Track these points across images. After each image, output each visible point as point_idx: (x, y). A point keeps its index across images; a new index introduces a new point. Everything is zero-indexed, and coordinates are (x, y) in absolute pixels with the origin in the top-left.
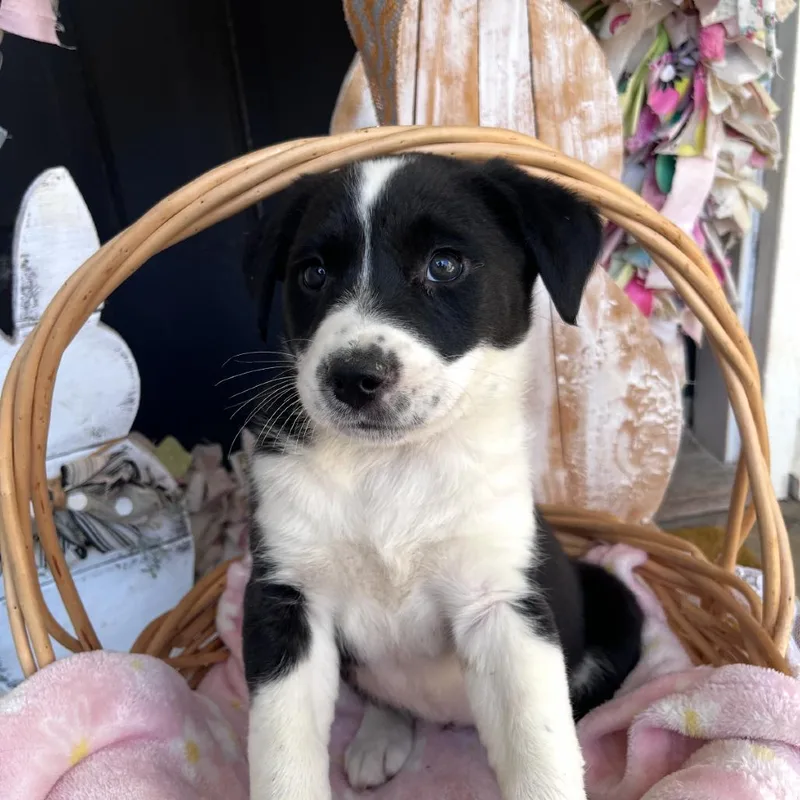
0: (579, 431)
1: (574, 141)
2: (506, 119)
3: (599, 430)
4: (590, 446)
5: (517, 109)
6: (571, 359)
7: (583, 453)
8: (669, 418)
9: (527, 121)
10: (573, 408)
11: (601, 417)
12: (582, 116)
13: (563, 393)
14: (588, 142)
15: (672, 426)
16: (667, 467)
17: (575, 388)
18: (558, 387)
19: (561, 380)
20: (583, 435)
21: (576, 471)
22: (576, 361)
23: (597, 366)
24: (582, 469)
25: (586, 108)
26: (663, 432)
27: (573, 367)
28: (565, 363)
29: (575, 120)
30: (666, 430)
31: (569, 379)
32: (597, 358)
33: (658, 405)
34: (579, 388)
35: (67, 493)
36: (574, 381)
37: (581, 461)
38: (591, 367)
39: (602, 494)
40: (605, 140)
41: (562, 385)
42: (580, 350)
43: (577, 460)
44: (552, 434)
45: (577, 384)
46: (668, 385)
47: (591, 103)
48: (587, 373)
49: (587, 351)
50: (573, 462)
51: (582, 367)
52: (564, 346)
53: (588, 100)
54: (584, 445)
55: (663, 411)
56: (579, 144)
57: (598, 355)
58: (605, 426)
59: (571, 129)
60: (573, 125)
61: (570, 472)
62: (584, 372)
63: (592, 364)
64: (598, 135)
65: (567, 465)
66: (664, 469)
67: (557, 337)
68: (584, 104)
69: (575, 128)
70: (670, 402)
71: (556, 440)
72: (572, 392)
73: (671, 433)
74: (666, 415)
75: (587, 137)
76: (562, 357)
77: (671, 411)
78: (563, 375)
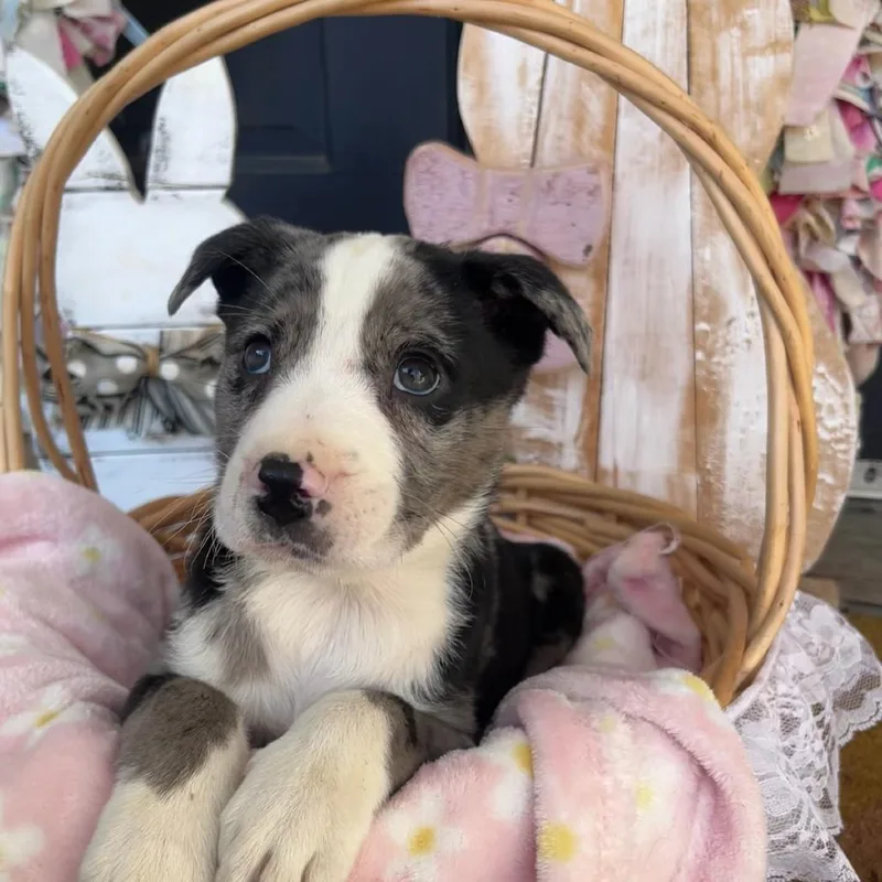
0: (719, 426)
1: (732, 55)
2: (654, 23)
3: (743, 431)
4: (729, 450)
5: (667, 14)
6: (714, 331)
7: (721, 458)
8: (839, 435)
9: (678, 27)
10: (712, 395)
11: (747, 414)
12: (743, 26)
13: (701, 373)
14: (750, 60)
15: (842, 447)
16: (833, 503)
17: (714, 368)
18: (695, 363)
19: (700, 355)
20: (723, 432)
21: (712, 479)
22: (720, 333)
23: (745, 345)
24: (720, 479)
25: (749, 17)
26: (830, 452)
27: (716, 341)
28: (706, 332)
29: (736, 32)
30: (835, 452)
31: (709, 355)
32: (746, 336)
33: (823, 414)
34: (721, 369)
35: (162, 360)
36: (715, 359)
37: (719, 468)
38: (737, 346)
39: (743, 517)
40: (772, 58)
41: (700, 362)
42: (725, 319)
43: (713, 464)
44: (683, 423)
45: (719, 364)
46: (840, 389)
47: (756, 11)
48: (732, 352)
49: (734, 324)
50: (708, 466)
51: (727, 344)
52: (705, 311)
53: (753, 7)
54: (723, 447)
55: (830, 423)
56: (738, 60)
57: (747, 331)
58: (752, 428)
59: (729, 42)
60: (732, 36)
61: (703, 478)
62: (728, 349)
63: (739, 340)
64: (762, 51)
65: (700, 469)
66: (829, 504)
67: (698, 299)
68: (747, 12)
69: (734, 40)
70: (840, 412)
71: (689, 432)
72: (711, 373)
73: (840, 456)
74: (833, 430)
75: (748, 53)
76: (702, 326)
77: (842, 426)
78: (703, 348)
